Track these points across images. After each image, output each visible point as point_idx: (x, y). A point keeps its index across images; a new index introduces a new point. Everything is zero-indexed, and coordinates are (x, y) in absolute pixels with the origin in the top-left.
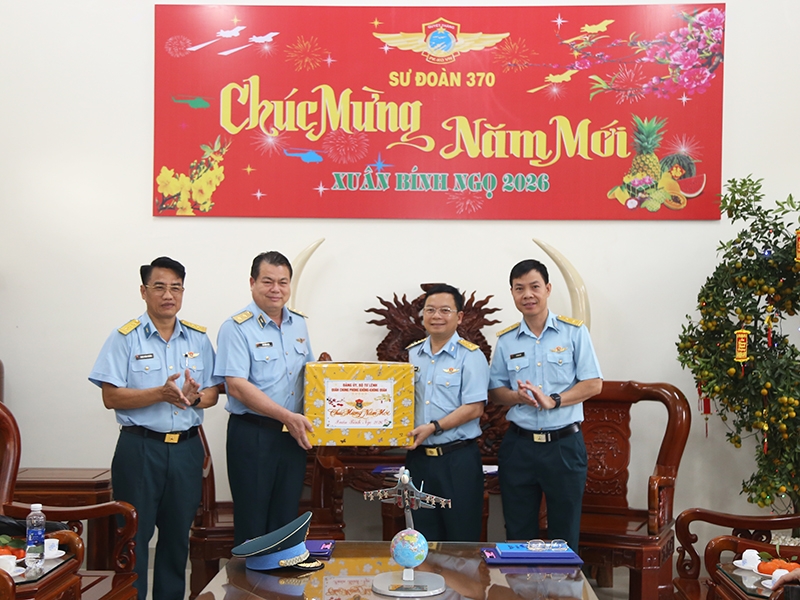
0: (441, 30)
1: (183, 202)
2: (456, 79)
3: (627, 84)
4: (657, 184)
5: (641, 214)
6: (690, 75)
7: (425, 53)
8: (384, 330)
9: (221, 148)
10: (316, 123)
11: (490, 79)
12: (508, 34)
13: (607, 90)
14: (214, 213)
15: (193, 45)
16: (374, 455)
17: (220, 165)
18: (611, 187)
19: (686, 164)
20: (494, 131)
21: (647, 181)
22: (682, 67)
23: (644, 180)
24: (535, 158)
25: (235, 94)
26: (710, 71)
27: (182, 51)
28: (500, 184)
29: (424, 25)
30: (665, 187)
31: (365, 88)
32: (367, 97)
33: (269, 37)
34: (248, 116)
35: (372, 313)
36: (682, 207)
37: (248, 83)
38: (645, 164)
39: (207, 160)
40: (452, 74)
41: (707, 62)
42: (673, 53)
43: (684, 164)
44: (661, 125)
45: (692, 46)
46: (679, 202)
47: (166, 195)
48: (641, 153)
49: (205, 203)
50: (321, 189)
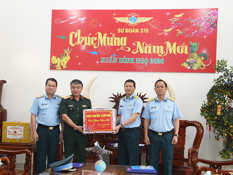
0: (133, 16)
1: (58, 66)
2: (137, 31)
3: (188, 32)
4: (196, 62)
5: (191, 71)
6: (207, 30)
7: (128, 23)
8: (114, 104)
9: (69, 50)
10: (96, 43)
11: (147, 31)
12: (153, 18)
13: (182, 34)
14: (67, 69)
15: (62, 21)
16: (110, 140)
17: (69, 55)
18: (183, 62)
19: (205, 56)
20: (148, 46)
21: (193, 61)
22: (204, 27)
23: (193, 60)
24: (160, 54)
25: (74, 35)
26: (213, 28)
27: (59, 23)
28: (150, 61)
29: (128, 15)
30: (199, 63)
31: (111, 33)
32: (111, 36)
33: (84, 19)
34: (77, 41)
35: (111, 98)
36: (204, 69)
37: (77, 32)
38: (193, 56)
39: (65, 54)
40: (136, 29)
41: (212, 26)
42: (202, 23)
43: (204, 56)
44: (198, 44)
45: (208, 21)
46: (203, 67)
47: (54, 64)
48: (192, 53)
49: (64, 66)
50: (97, 62)
